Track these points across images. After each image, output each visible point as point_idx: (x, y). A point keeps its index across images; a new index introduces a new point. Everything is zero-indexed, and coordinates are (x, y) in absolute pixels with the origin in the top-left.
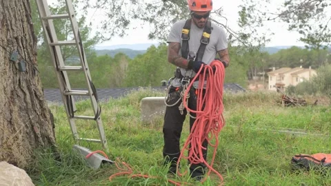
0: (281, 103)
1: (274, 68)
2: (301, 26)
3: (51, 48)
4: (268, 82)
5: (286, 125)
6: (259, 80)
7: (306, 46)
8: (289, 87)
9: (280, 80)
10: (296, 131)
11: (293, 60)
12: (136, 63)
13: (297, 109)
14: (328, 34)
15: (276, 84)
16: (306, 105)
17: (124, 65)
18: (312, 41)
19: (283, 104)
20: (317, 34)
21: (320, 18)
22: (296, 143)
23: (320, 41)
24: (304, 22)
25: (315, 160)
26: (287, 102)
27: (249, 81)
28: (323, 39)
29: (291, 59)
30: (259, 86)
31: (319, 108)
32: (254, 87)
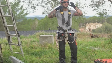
0: (90, 36)
1: (88, 23)
2: (97, 9)
3: (1, 18)
4: (86, 28)
5: (92, 45)
6: (83, 27)
7: (99, 16)
8: (93, 29)
9: (90, 27)
10: (96, 48)
11: (94, 20)
12: (41, 22)
13: (96, 39)
14: (106, 12)
15: (89, 29)
16: (99, 37)
17: (37, 22)
18: (101, 14)
19: (91, 37)
20: (102, 12)
21: (103, 6)
22: (96, 53)
23: (103, 14)
24: (98, 8)
25: (103, 61)
26: (92, 36)
27: (79, 28)
28: (104, 14)
29: (93, 20)
30: (83, 29)
31: (104, 39)
32: (81, 30)
